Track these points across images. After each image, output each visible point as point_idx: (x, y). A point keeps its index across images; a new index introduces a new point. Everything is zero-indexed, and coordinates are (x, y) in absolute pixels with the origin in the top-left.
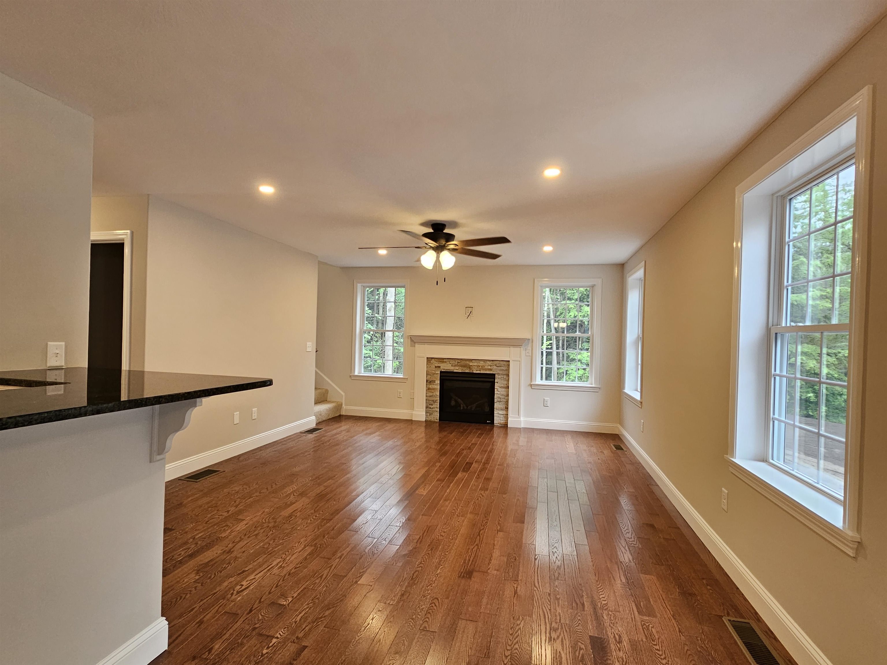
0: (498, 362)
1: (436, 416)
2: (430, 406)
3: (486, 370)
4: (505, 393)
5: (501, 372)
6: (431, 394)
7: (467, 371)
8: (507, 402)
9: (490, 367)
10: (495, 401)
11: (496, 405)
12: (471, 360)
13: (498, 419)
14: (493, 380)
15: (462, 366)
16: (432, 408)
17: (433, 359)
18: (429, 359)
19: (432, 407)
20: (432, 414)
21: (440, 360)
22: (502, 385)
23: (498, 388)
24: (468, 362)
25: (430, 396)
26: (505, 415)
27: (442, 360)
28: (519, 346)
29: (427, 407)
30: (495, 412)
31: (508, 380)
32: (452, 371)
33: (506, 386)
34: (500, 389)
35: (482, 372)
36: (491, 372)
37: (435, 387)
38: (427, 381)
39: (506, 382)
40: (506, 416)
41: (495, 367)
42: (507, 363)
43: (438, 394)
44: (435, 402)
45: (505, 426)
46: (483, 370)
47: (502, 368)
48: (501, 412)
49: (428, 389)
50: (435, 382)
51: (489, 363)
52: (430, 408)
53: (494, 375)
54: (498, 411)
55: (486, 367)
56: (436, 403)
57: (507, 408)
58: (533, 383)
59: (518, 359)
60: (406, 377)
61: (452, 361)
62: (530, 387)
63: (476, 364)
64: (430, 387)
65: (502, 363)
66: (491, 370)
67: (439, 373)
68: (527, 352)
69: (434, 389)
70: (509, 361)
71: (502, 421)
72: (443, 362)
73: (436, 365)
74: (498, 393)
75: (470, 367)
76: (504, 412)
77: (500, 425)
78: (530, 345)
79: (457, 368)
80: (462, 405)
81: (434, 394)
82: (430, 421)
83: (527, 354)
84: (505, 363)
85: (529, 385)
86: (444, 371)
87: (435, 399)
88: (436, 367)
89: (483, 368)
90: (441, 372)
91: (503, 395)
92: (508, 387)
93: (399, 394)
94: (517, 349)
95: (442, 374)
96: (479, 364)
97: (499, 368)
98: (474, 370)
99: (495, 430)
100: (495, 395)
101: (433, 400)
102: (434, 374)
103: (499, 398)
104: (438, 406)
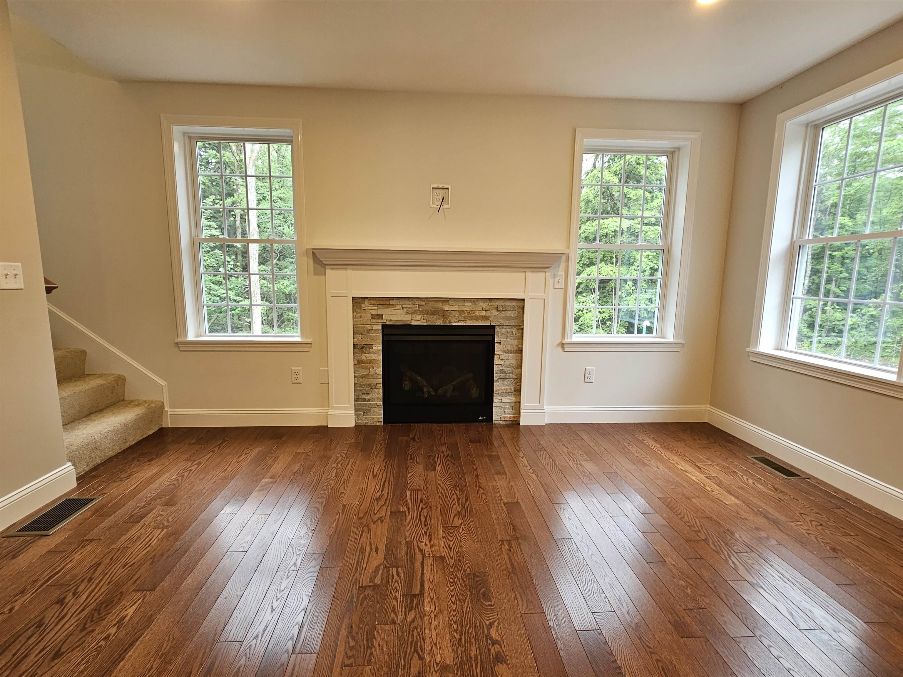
0: (502, 303)
1: (377, 415)
2: (364, 396)
3: (477, 318)
4: (513, 362)
5: (506, 323)
6: (365, 372)
7: (439, 322)
8: (519, 379)
9: (484, 313)
10: (495, 379)
11: (497, 386)
12: (447, 300)
13: (500, 412)
14: (490, 338)
15: (428, 313)
16: (369, 400)
17: (366, 302)
18: (358, 302)
19: (368, 397)
20: (369, 411)
21: (382, 303)
22: (509, 348)
23: (500, 353)
24: (440, 305)
25: (363, 377)
26: (513, 404)
27: (385, 302)
28: (543, 268)
29: (356, 400)
30: (496, 400)
31: (522, 338)
32: (408, 323)
33: (515, 348)
34: (504, 356)
35: (469, 323)
36: (488, 323)
37: (374, 357)
38: (355, 346)
39: (515, 342)
40: (517, 407)
41: (495, 312)
42: (521, 304)
43: (380, 370)
44: (372, 387)
45: (515, 424)
46: (472, 319)
47: (509, 314)
48: (505, 399)
49: (359, 363)
50: (371, 346)
51: (483, 305)
52: (365, 400)
53: (494, 327)
54: (500, 397)
55: (477, 313)
56: (376, 390)
57: (518, 391)
58: (566, 341)
59: (541, 295)
60: (309, 340)
61: (407, 302)
62: (560, 349)
63: (455, 308)
64: (363, 357)
65: (508, 303)
66: (486, 318)
67: (380, 328)
68: (557, 280)
69: (371, 362)
70: (524, 300)
71: (509, 416)
72: (389, 306)
73: (374, 313)
74: (502, 362)
75: (444, 314)
76: (513, 399)
77: (504, 423)
78: (563, 265)
79: (419, 317)
80: (425, 389)
81: (372, 372)
82: (366, 426)
83: (557, 286)
84: (514, 303)
85: (558, 345)
86: (391, 323)
87: (373, 382)
88: (373, 317)
89: (471, 315)
90: (385, 327)
91: (509, 366)
92: (520, 351)
93: (294, 376)
94: (541, 275)
95: (387, 332)
96: (462, 308)
97: (503, 314)
98: (453, 319)
99: (495, 432)
100: (496, 368)
101: (370, 385)
102: (368, 331)
103: (502, 372)
104: (381, 396)
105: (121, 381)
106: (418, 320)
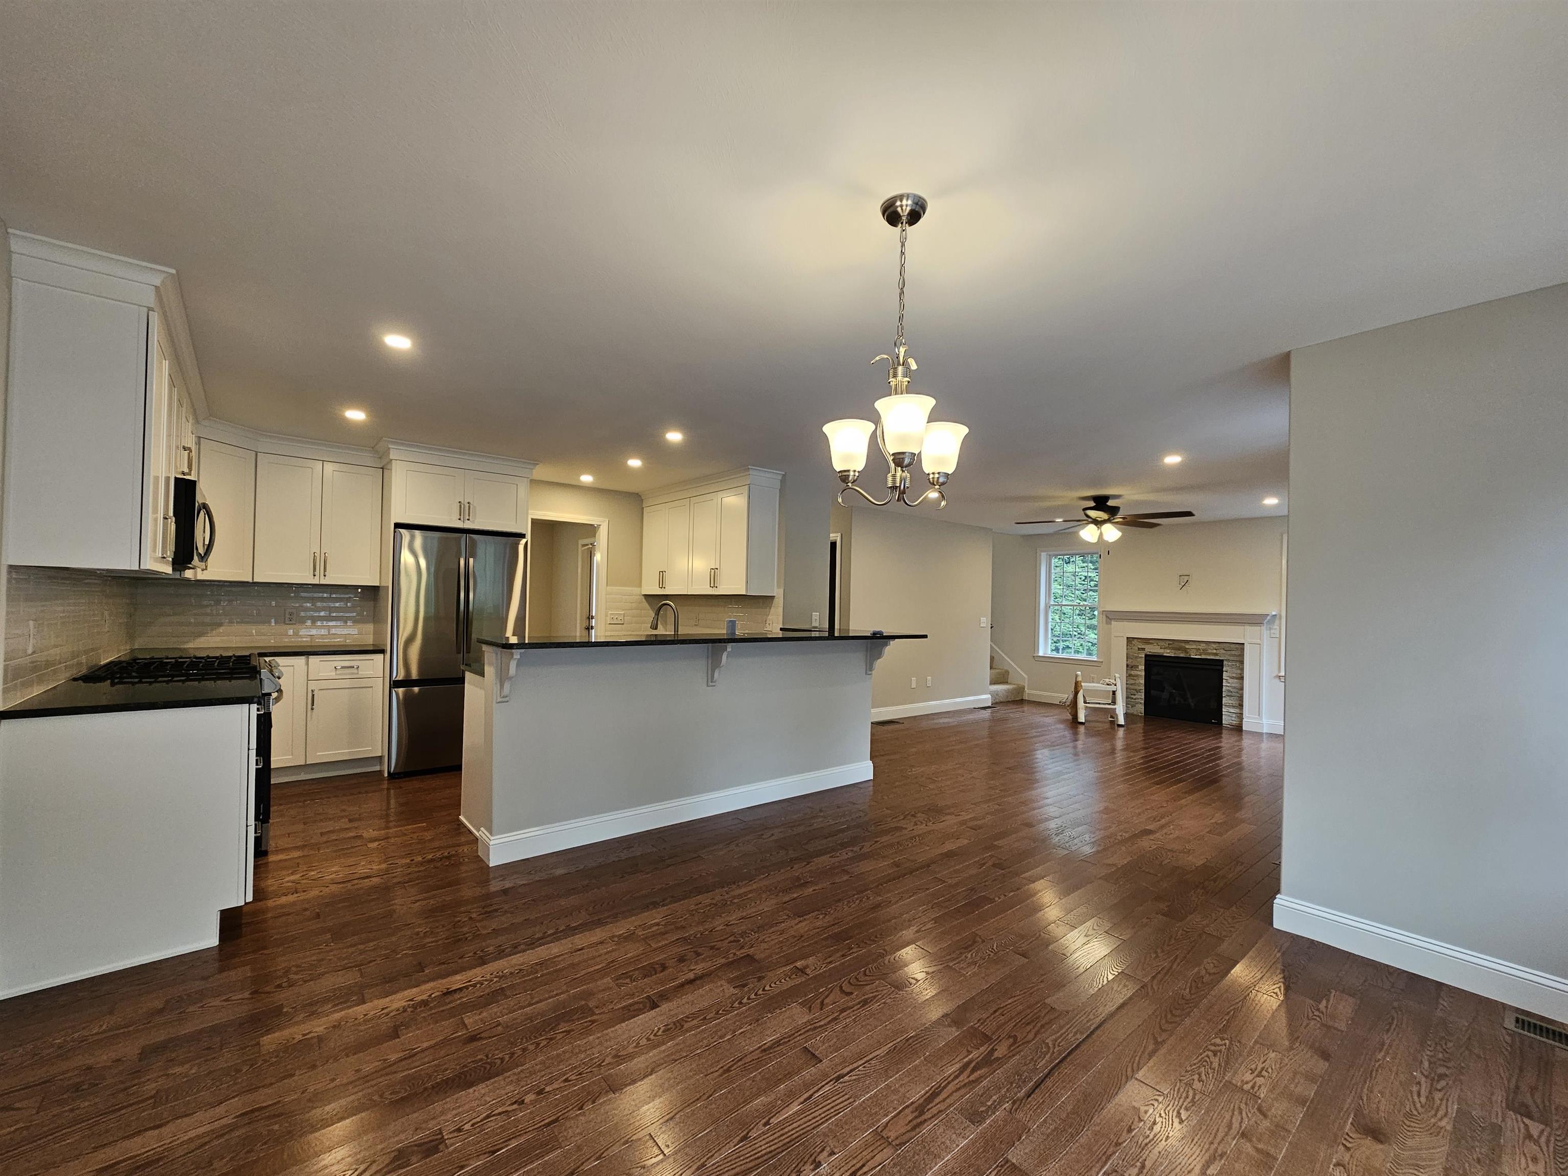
0: (1227, 645)
1: (1140, 709)
2: (1132, 696)
3: (1210, 654)
4: (1237, 685)
5: (1232, 658)
6: (1133, 682)
7: (1182, 655)
8: (1241, 698)
9: (1215, 651)
10: (1223, 695)
11: (1224, 700)
12: (1187, 642)
13: (1228, 718)
14: (1219, 668)
15: (1175, 649)
16: (1135, 699)
17: (1135, 640)
18: (1130, 640)
19: (1134, 697)
20: (1135, 705)
21: (1145, 641)
22: (1234, 675)
23: (1227, 678)
24: (1183, 645)
25: (1132, 684)
26: (1237, 715)
27: (1147, 641)
28: (1260, 624)
29: (1127, 698)
30: (1224, 709)
31: (1242, 669)
32: (1161, 654)
33: (1238, 676)
34: (1230, 680)
35: (1203, 657)
36: (1217, 658)
37: (1139, 673)
38: (1127, 666)
39: (1239, 672)
40: (1240, 716)
41: (1223, 651)
42: (1241, 646)
43: (1143, 681)
44: (1138, 691)
45: (1238, 729)
46: (1206, 654)
47: (1233, 653)
48: (1232, 710)
49: (1129, 676)
50: (1137, 667)
51: (1214, 646)
52: (1132, 698)
53: (1223, 660)
54: (1227, 708)
55: (1210, 651)
56: (1140, 693)
57: (1241, 706)
58: (1281, 674)
59: (1258, 641)
60: (1101, 660)
61: (1162, 642)
62: (1277, 679)
63: (1194, 647)
64: (1132, 673)
65: (1233, 646)
66: (1216, 654)
67: (1144, 656)
68: (1269, 632)
69: (1137, 676)
70: (1243, 644)
72: (1149, 643)
73: (1140, 647)
74: (1228, 685)
75: (1186, 650)
76: (1237, 711)
77: (1232, 726)
78: (1277, 623)
79: (1168, 651)
80: (1177, 699)
81: (1137, 682)
82: (1132, 714)
84: (1237, 646)
85: (1276, 677)
86: (1151, 654)
87: (1138, 688)
88: (1139, 649)
89: (1205, 652)
90: (1146, 656)
91: (1234, 688)
92: (1242, 678)
94: (1257, 628)
95: (1147, 658)
96: (1199, 647)
97: (1229, 653)
98: (1192, 654)
99: (1224, 731)
100: (1224, 689)
101: (1136, 690)
102: (1136, 657)
103: (1229, 691)
104: (1143, 697)
105: (1007, 672)
106: (1168, 653)
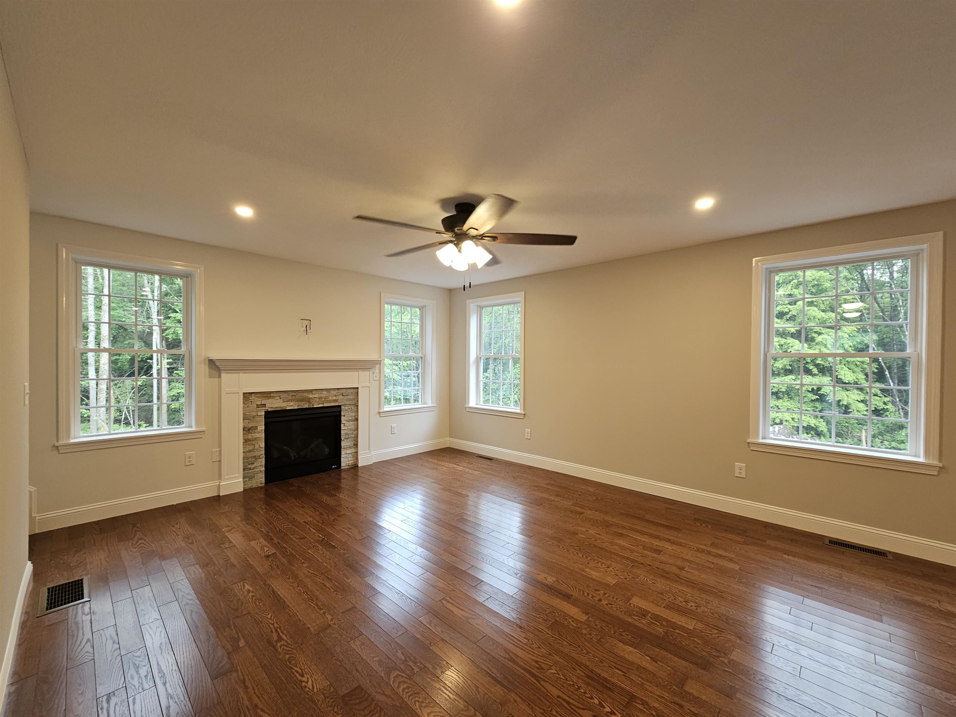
0: (345, 390)
1: (260, 479)
2: (249, 466)
3: (330, 401)
4: (353, 427)
5: (348, 402)
6: (251, 448)
7: (306, 406)
8: (356, 437)
9: (335, 398)
10: (342, 439)
11: (343, 444)
12: (311, 391)
13: (346, 460)
14: (338, 414)
15: (298, 400)
16: (253, 469)
17: (253, 395)
18: (247, 396)
19: (252, 467)
20: (254, 477)
21: (265, 395)
22: (351, 418)
23: (345, 422)
24: (306, 394)
25: (250, 451)
26: (353, 454)
27: (267, 395)
28: (368, 369)
29: (244, 470)
30: (343, 452)
31: (357, 411)
32: (284, 408)
33: (354, 418)
34: (347, 424)
35: (326, 405)
36: (337, 404)
37: (258, 435)
38: (244, 428)
39: (353, 414)
40: (356, 455)
41: (341, 397)
42: (356, 390)
43: (263, 445)
44: (258, 458)
45: (355, 467)
46: (327, 402)
47: (349, 397)
48: (349, 451)
49: (246, 441)
50: (256, 428)
51: (334, 393)
52: (250, 469)
53: (340, 406)
54: (345, 451)
55: (330, 398)
56: (259, 460)
57: (356, 445)
58: (381, 411)
59: (368, 384)
60: (203, 429)
61: (284, 394)
62: (378, 416)
63: (317, 396)
64: (250, 437)
65: (349, 391)
66: (336, 401)
67: (264, 414)
68: (375, 375)
69: (255, 439)
70: (358, 388)
71: (351, 462)
72: (270, 397)
73: (259, 403)
74: (346, 428)
75: (309, 400)
76: (353, 450)
77: (348, 467)
78: (377, 367)
79: (292, 404)
81: (256, 447)
82: (251, 489)
83: (375, 379)
84: (352, 390)
85: (377, 414)
86: (272, 410)
87: (257, 454)
88: (258, 406)
89: (326, 399)
90: (267, 413)
91: (350, 430)
92: (357, 420)
93: (187, 460)
94: (367, 373)
95: (269, 416)
96: (321, 395)
97: (346, 398)
98: (315, 403)
99: (343, 475)
100: (342, 432)
101: (254, 457)
102: (254, 417)
103: (347, 434)
104: (263, 463)
106: (292, 406)
